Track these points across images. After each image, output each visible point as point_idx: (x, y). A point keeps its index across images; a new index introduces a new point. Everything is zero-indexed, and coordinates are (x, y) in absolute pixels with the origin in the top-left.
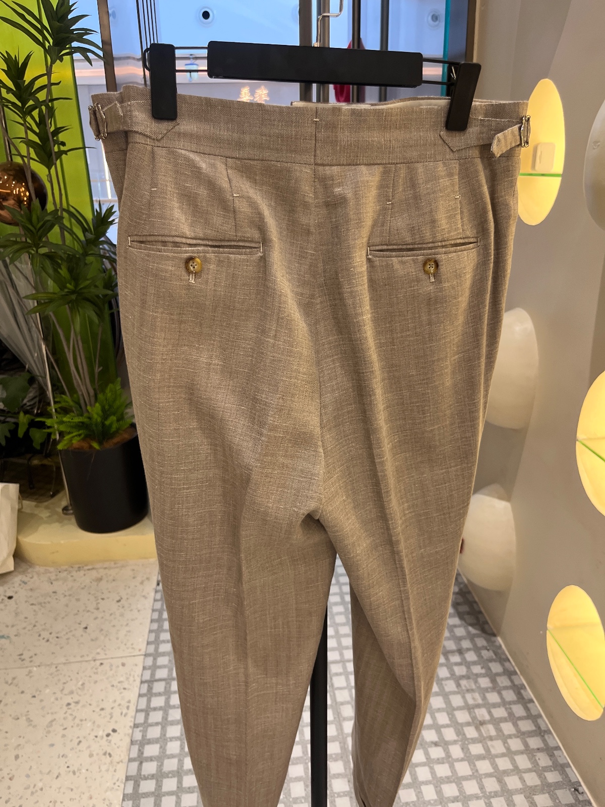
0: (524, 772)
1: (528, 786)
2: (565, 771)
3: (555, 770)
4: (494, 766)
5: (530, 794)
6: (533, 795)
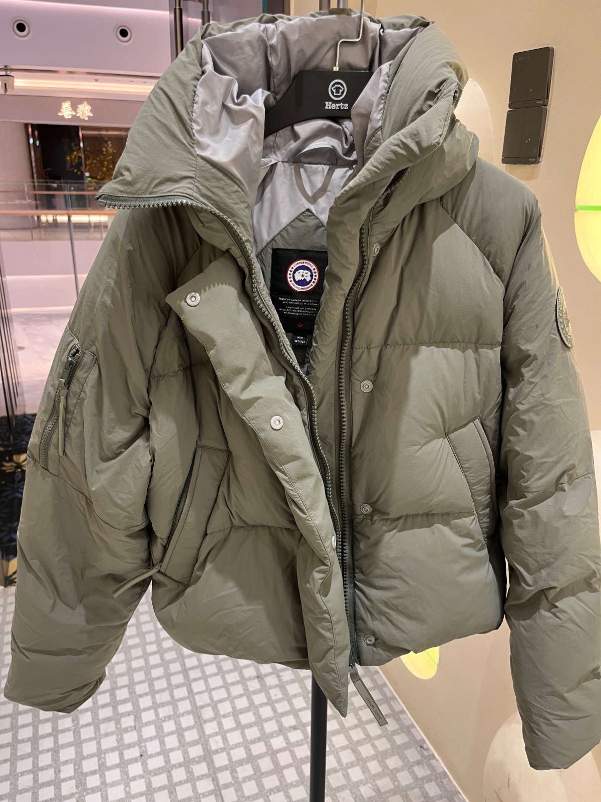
0: (376, 739)
1: (380, 752)
2: (411, 732)
3: (402, 732)
4: (349, 738)
5: (382, 758)
6: (386, 758)
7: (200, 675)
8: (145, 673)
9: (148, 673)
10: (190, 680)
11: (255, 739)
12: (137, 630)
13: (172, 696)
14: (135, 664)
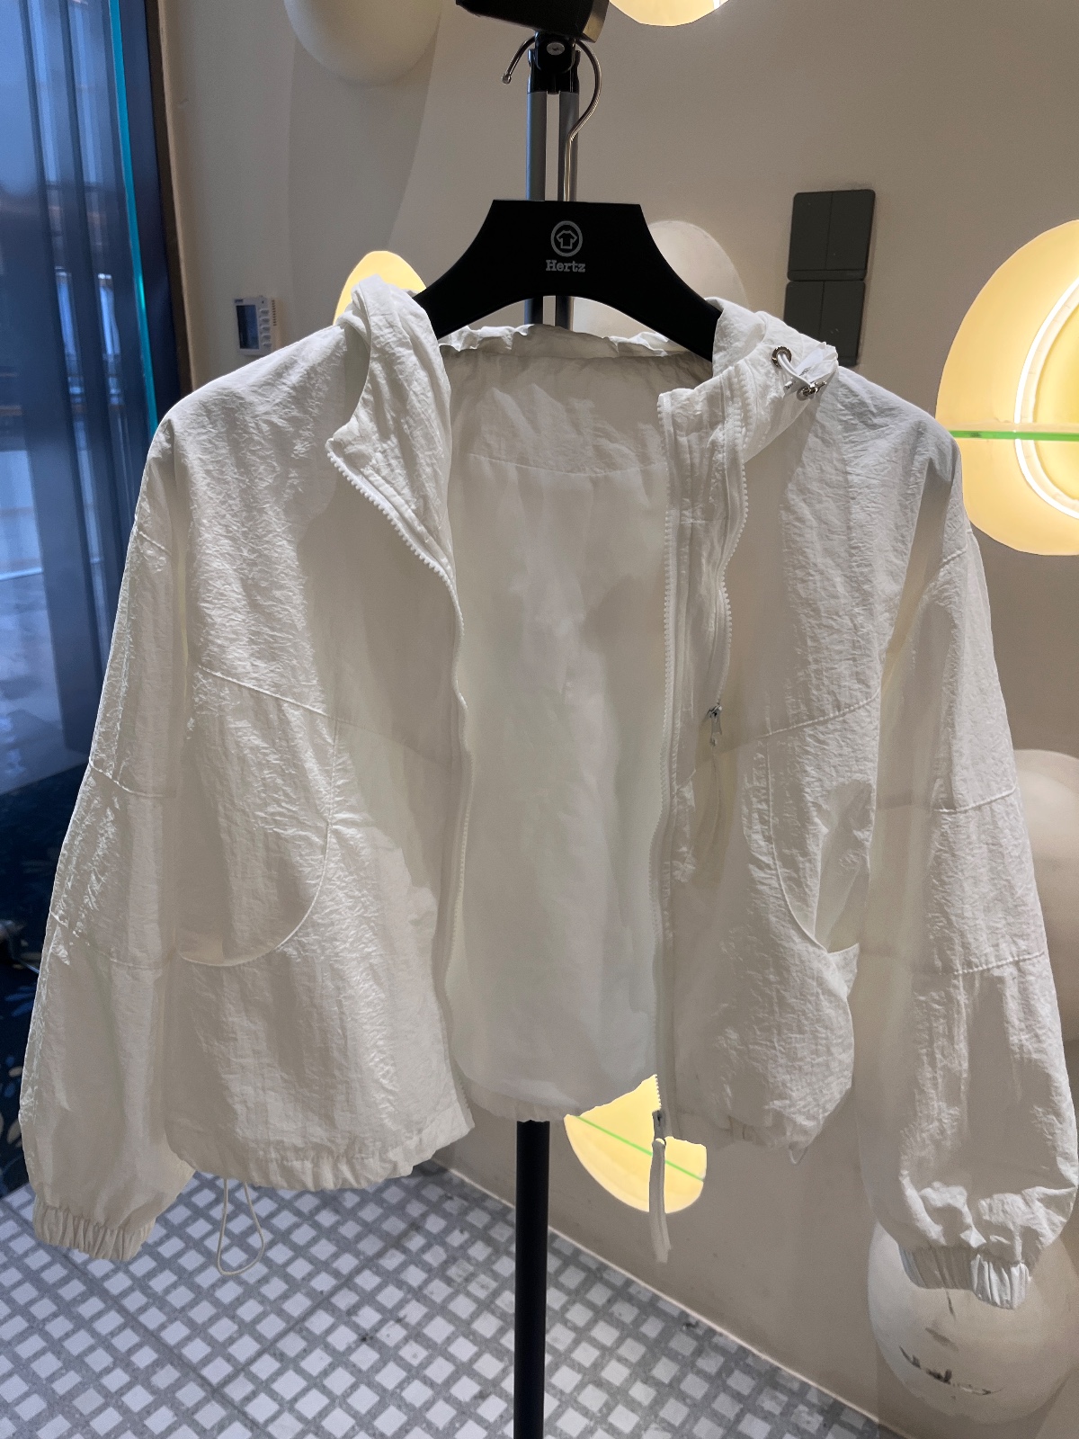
2: (660, 1308)
3: (648, 1316)
5: (645, 1372)
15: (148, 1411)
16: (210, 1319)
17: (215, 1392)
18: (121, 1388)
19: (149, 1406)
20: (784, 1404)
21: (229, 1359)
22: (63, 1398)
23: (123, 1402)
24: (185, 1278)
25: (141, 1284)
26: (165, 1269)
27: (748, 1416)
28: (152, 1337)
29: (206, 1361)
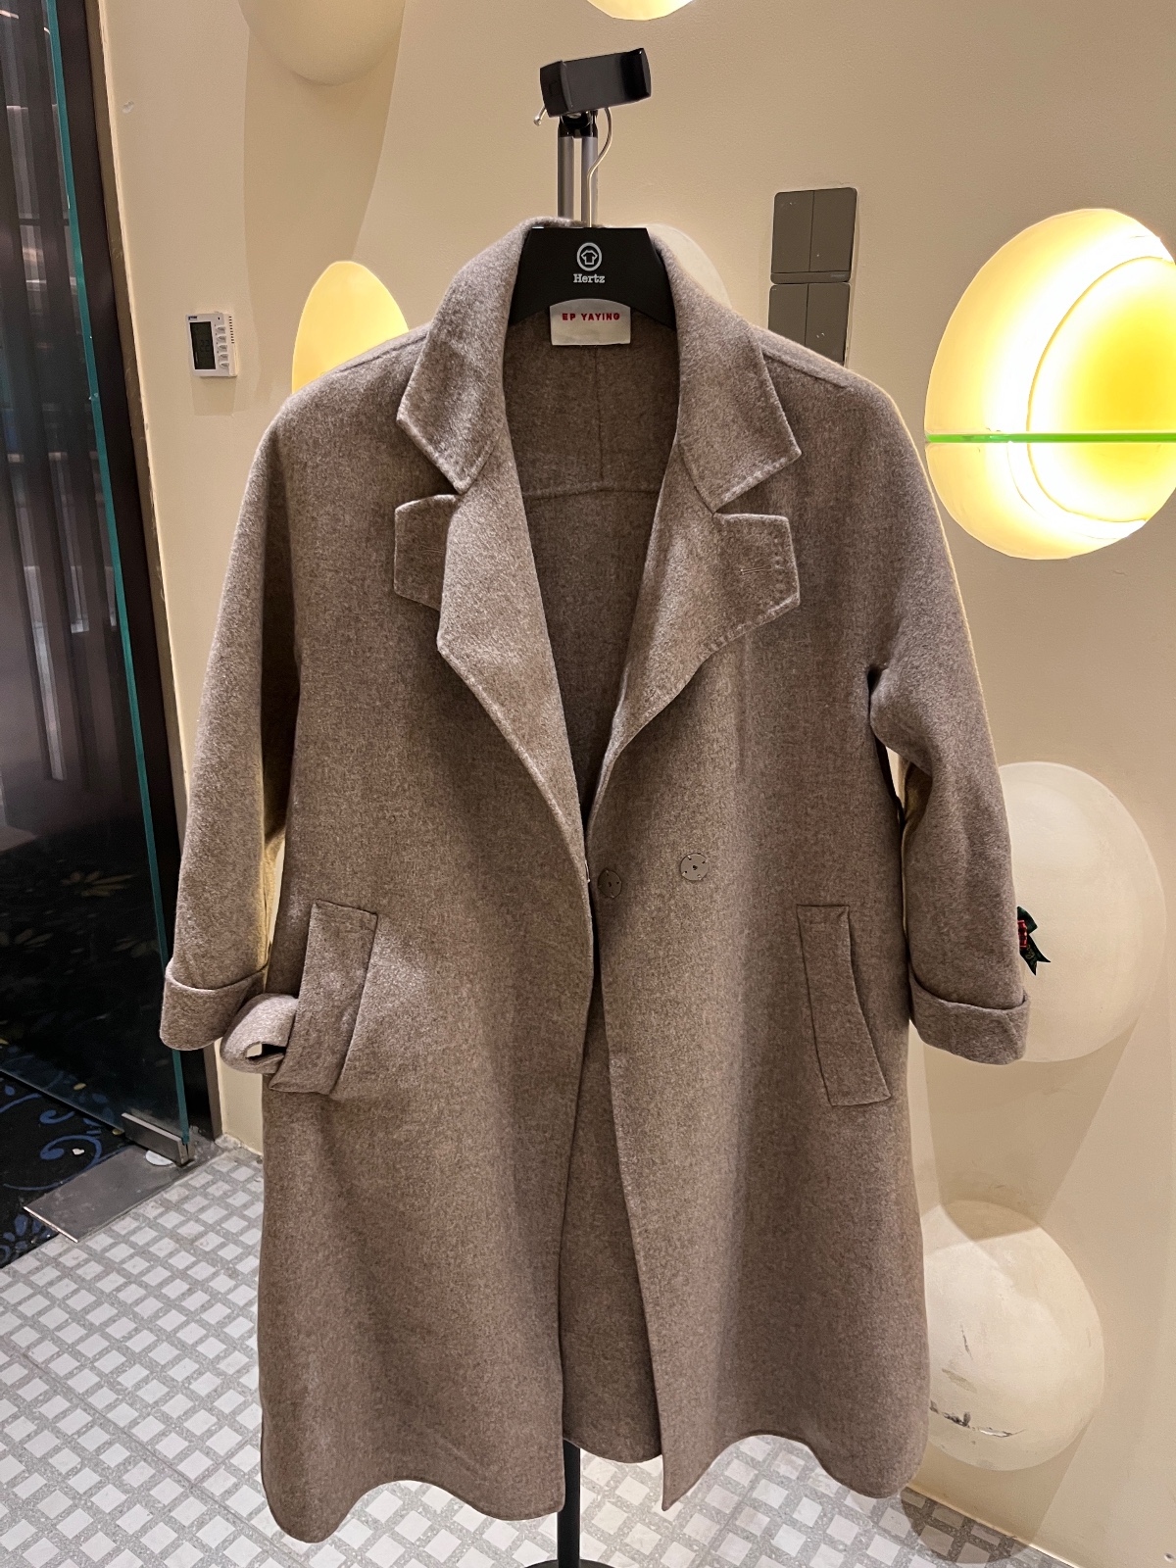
7: (234, 1480)
8: (107, 1534)
9: (114, 1533)
10: (216, 1499)
11: (425, 1534)
12: (21, 1462)
13: (203, 1547)
14: (71, 1527)
15: (120, 1510)
16: (185, 1413)
17: (194, 1487)
18: (90, 1489)
19: (122, 1505)
20: (800, 1469)
21: (208, 1452)
22: (27, 1502)
23: (92, 1502)
24: (157, 1371)
25: (109, 1380)
26: (135, 1364)
27: (763, 1481)
28: (123, 1435)
29: (183, 1455)
